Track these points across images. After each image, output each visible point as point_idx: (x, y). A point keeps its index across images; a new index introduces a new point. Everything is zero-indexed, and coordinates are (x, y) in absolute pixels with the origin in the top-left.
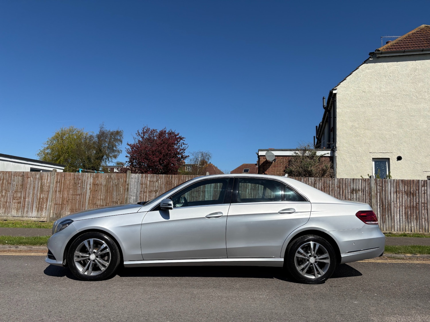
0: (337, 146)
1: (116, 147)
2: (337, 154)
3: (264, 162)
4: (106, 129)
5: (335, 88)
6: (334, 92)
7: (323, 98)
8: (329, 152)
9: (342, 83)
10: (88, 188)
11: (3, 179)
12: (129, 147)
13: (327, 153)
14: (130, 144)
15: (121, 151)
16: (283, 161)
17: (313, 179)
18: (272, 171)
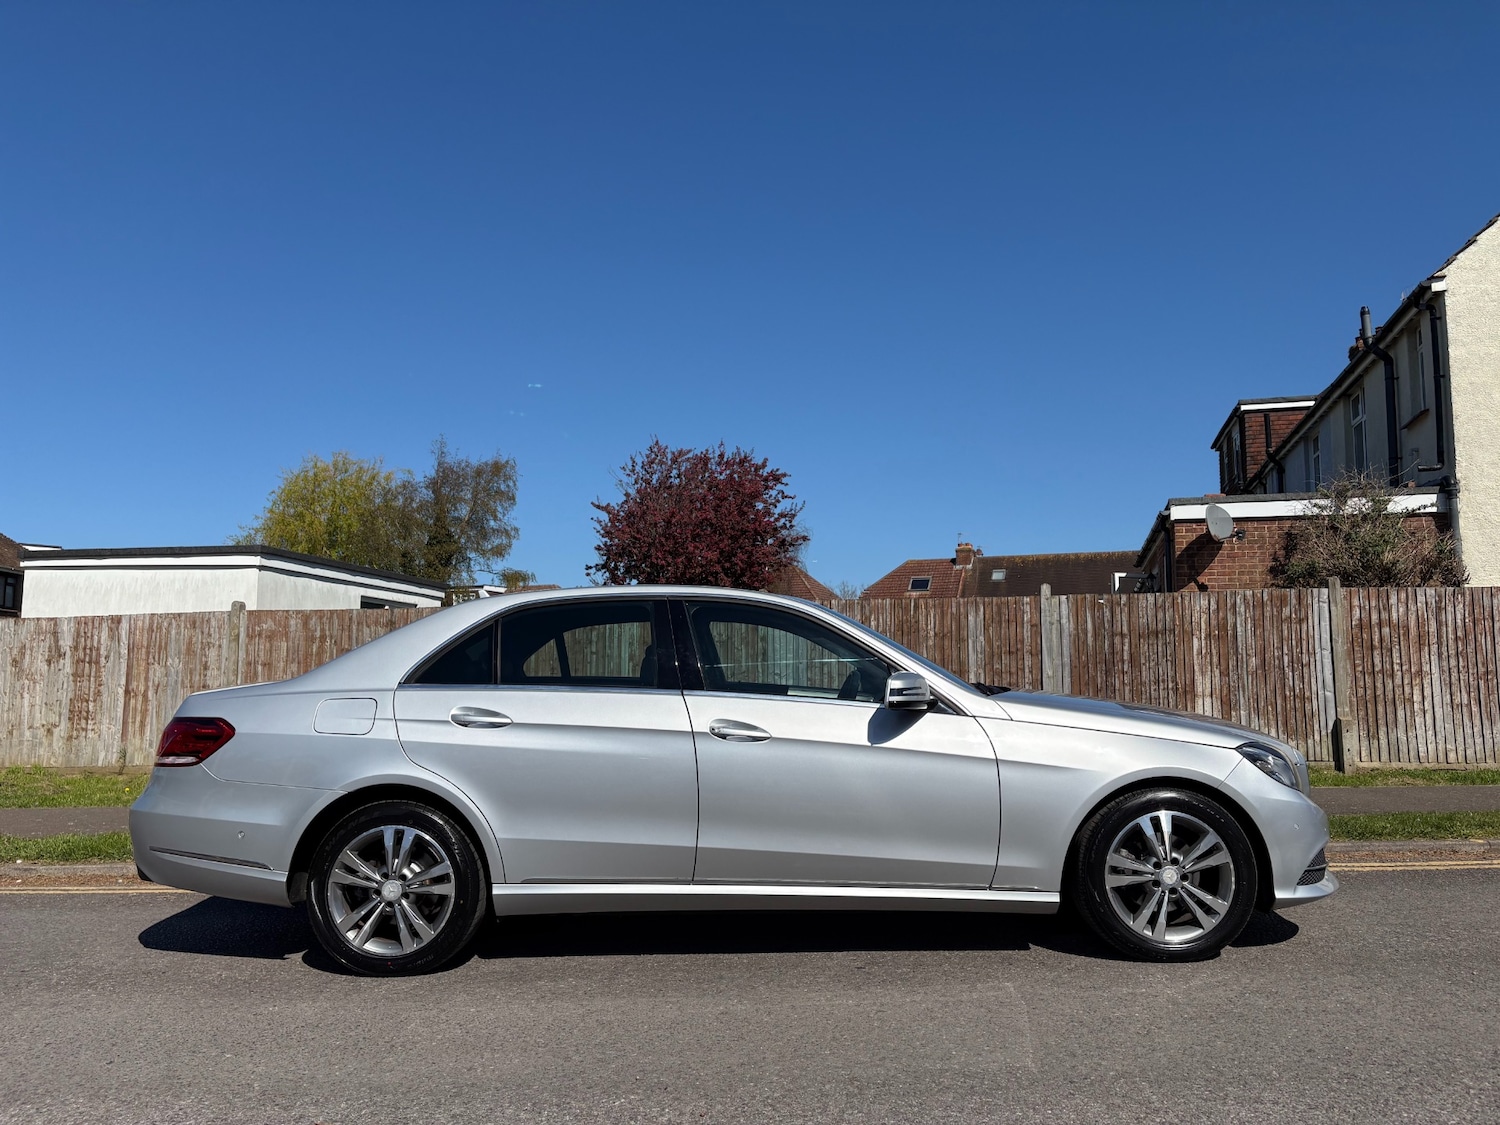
0: (1458, 475)
1: (495, 518)
2: (1464, 504)
3: (1191, 545)
4: (462, 456)
5: (1439, 274)
6: (1436, 287)
7: (1363, 313)
8: (1433, 498)
9: (1461, 254)
10: (625, 655)
11: (323, 638)
12: (604, 517)
13: (1427, 501)
14: (604, 504)
15: (516, 530)
16: (1262, 537)
17: (1433, 592)
18: (1224, 574)
